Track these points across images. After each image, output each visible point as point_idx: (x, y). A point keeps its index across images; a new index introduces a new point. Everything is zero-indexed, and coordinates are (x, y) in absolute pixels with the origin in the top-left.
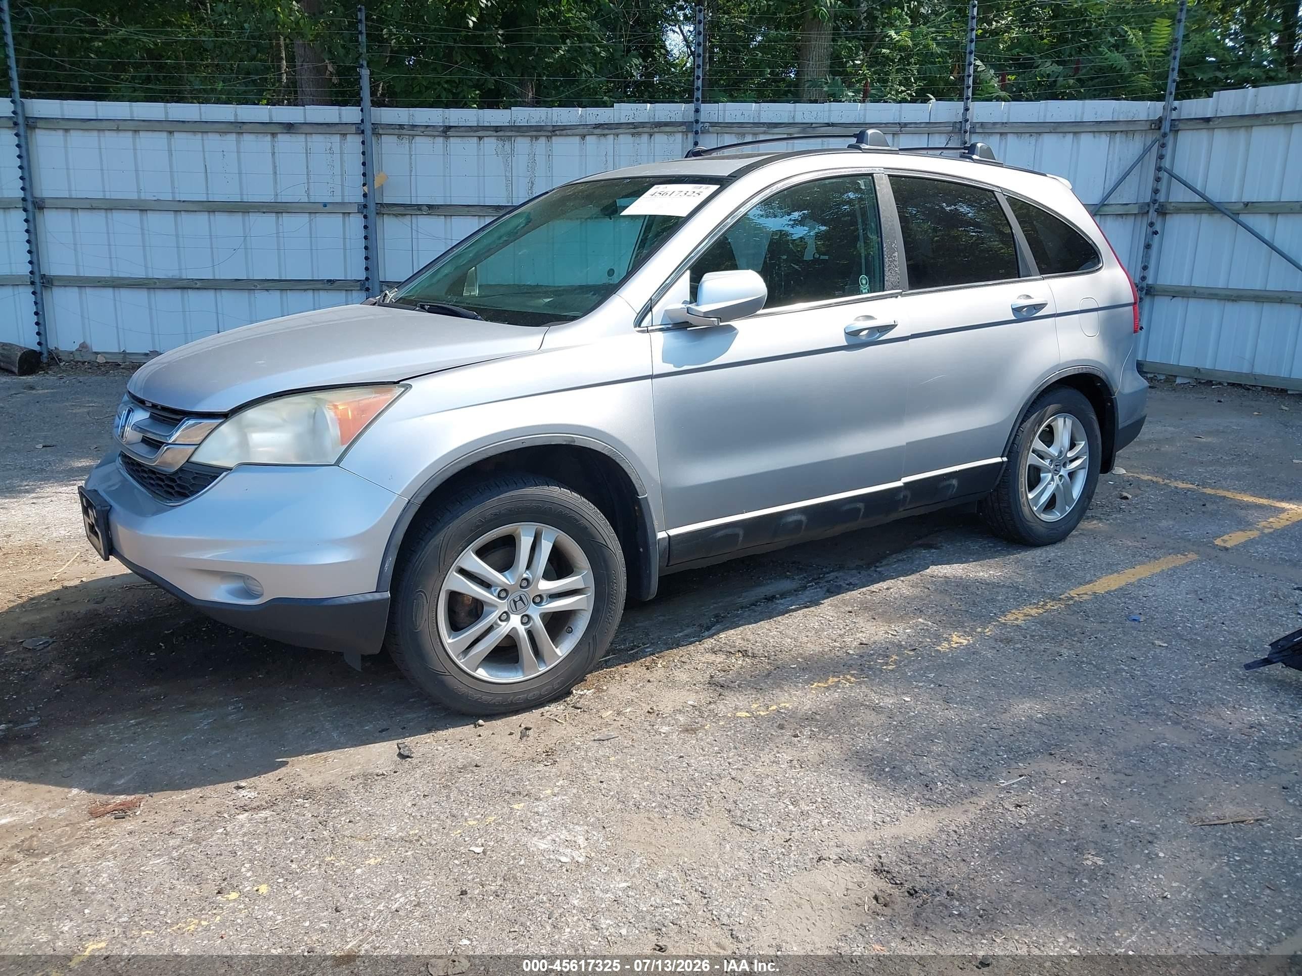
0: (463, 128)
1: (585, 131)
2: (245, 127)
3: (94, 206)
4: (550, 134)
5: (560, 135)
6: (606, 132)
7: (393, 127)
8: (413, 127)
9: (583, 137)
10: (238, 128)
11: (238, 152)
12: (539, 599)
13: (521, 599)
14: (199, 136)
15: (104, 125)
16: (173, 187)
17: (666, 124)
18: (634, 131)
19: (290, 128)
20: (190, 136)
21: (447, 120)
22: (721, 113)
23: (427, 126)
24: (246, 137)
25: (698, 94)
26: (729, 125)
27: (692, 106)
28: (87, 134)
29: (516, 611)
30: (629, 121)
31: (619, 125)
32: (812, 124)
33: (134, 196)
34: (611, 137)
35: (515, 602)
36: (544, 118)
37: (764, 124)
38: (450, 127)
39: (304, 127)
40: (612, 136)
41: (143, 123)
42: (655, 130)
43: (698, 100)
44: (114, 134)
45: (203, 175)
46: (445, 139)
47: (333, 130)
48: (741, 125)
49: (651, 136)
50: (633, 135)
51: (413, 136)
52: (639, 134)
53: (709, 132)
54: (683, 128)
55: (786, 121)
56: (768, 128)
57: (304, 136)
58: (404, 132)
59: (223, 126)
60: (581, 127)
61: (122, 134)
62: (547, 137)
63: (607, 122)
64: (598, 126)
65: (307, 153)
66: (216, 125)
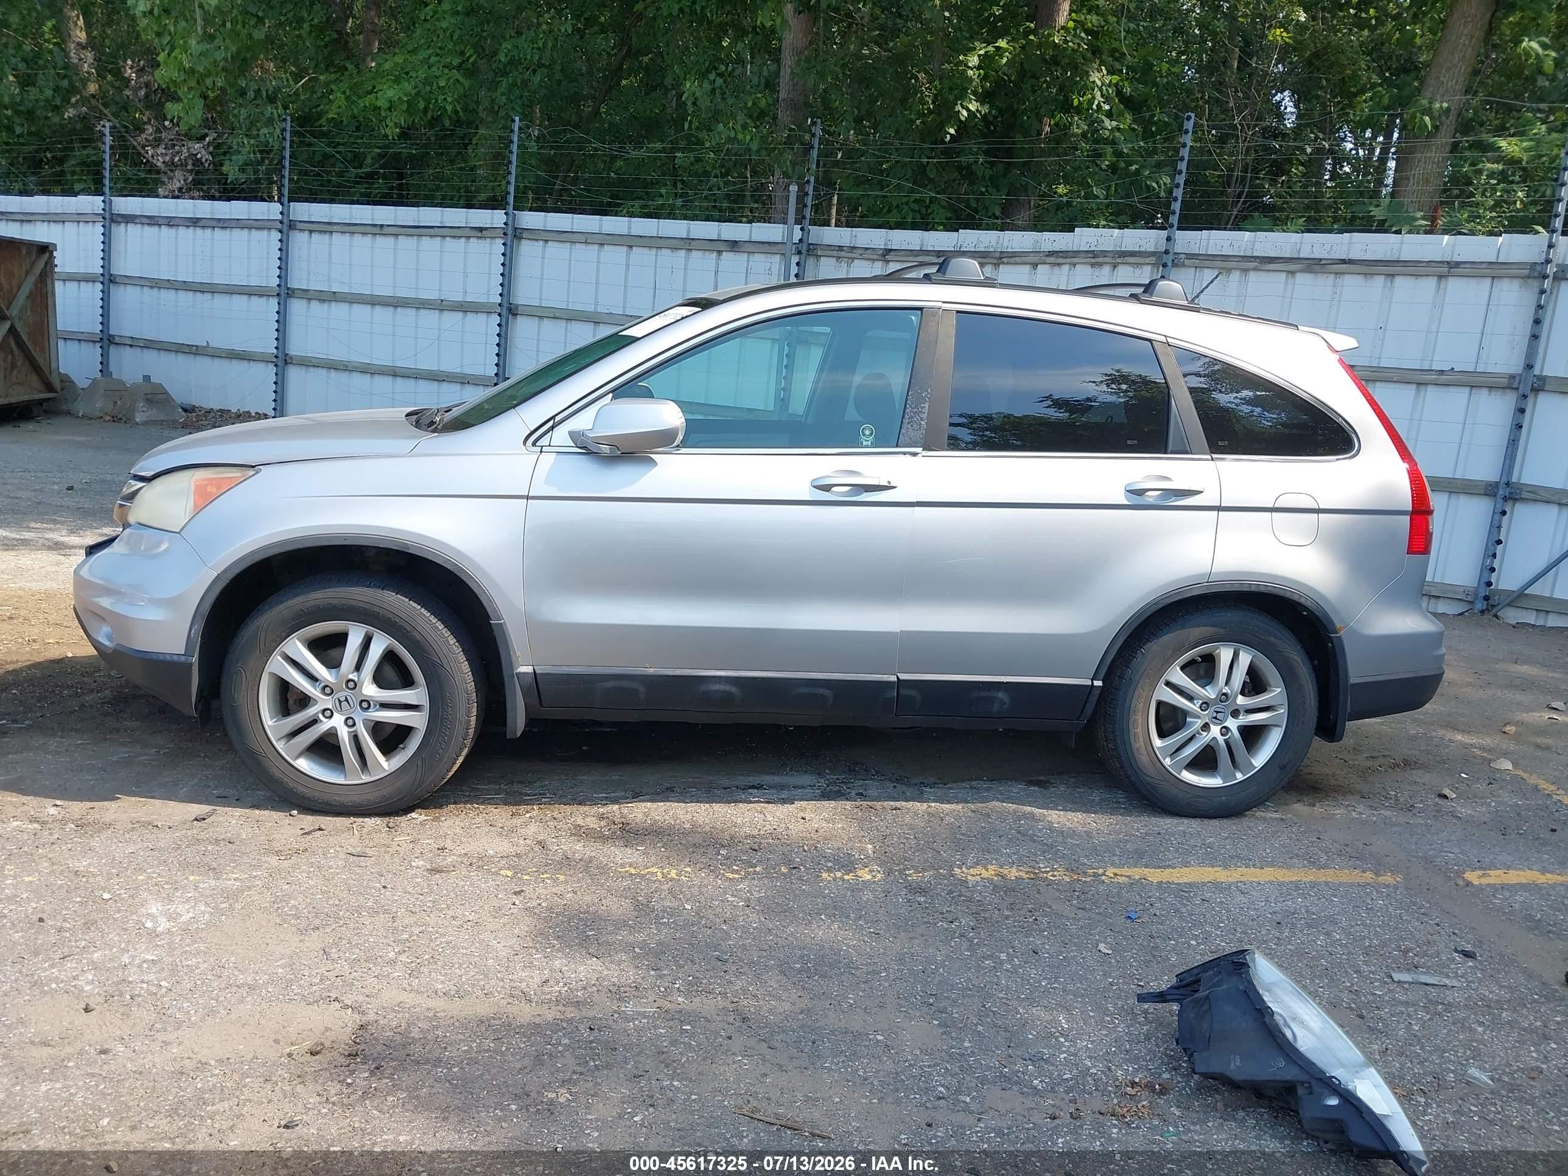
0: (903, 252)
1: (1036, 259)
2: (693, 243)
3: (557, 315)
4: (996, 262)
5: (1008, 263)
6: (1060, 261)
7: (833, 248)
8: (853, 248)
9: (1035, 266)
10: (688, 244)
11: (685, 269)
12: (366, 704)
13: (347, 700)
14: (654, 251)
15: (576, 237)
16: (625, 301)
17: (1133, 254)
18: (1093, 261)
19: (734, 245)
20: (646, 250)
21: (890, 243)
22: (1204, 243)
23: (867, 249)
24: (694, 253)
25: (1174, 219)
26: (1211, 258)
27: (1164, 234)
28: (561, 245)
29: (341, 711)
30: (1091, 249)
31: (1076, 253)
32: (1321, 260)
33: (591, 309)
34: (1066, 268)
35: (340, 702)
36: (993, 243)
37: (1256, 258)
38: (891, 250)
39: (747, 245)
40: (1067, 266)
41: (607, 237)
42: (1119, 260)
43: (1172, 226)
44: (583, 246)
45: (652, 291)
46: (885, 264)
47: (774, 249)
48: (1225, 258)
49: (1115, 267)
50: (1093, 265)
51: (853, 259)
52: (1100, 265)
53: (1184, 265)
54: (1152, 260)
55: (1288, 255)
56: (1261, 263)
57: (746, 254)
58: (843, 254)
59: (675, 241)
60: (1033, 254)
61: (590, 247)
62: (995, 264)
63: (1064, 249)
64: (1051, 254)
65: (747, 273)
66: (670, 240)
